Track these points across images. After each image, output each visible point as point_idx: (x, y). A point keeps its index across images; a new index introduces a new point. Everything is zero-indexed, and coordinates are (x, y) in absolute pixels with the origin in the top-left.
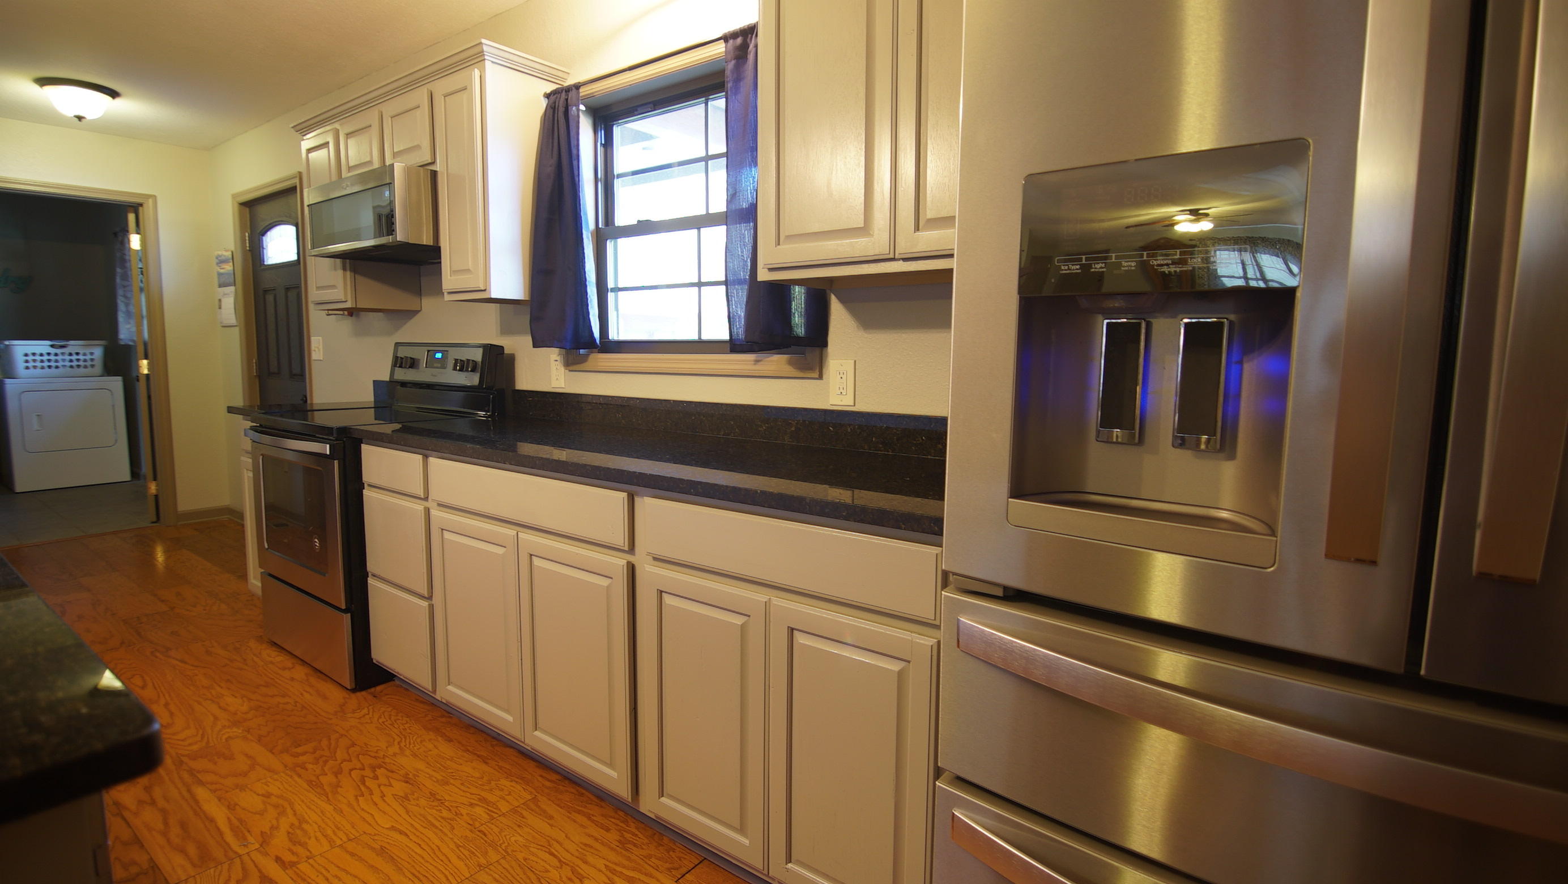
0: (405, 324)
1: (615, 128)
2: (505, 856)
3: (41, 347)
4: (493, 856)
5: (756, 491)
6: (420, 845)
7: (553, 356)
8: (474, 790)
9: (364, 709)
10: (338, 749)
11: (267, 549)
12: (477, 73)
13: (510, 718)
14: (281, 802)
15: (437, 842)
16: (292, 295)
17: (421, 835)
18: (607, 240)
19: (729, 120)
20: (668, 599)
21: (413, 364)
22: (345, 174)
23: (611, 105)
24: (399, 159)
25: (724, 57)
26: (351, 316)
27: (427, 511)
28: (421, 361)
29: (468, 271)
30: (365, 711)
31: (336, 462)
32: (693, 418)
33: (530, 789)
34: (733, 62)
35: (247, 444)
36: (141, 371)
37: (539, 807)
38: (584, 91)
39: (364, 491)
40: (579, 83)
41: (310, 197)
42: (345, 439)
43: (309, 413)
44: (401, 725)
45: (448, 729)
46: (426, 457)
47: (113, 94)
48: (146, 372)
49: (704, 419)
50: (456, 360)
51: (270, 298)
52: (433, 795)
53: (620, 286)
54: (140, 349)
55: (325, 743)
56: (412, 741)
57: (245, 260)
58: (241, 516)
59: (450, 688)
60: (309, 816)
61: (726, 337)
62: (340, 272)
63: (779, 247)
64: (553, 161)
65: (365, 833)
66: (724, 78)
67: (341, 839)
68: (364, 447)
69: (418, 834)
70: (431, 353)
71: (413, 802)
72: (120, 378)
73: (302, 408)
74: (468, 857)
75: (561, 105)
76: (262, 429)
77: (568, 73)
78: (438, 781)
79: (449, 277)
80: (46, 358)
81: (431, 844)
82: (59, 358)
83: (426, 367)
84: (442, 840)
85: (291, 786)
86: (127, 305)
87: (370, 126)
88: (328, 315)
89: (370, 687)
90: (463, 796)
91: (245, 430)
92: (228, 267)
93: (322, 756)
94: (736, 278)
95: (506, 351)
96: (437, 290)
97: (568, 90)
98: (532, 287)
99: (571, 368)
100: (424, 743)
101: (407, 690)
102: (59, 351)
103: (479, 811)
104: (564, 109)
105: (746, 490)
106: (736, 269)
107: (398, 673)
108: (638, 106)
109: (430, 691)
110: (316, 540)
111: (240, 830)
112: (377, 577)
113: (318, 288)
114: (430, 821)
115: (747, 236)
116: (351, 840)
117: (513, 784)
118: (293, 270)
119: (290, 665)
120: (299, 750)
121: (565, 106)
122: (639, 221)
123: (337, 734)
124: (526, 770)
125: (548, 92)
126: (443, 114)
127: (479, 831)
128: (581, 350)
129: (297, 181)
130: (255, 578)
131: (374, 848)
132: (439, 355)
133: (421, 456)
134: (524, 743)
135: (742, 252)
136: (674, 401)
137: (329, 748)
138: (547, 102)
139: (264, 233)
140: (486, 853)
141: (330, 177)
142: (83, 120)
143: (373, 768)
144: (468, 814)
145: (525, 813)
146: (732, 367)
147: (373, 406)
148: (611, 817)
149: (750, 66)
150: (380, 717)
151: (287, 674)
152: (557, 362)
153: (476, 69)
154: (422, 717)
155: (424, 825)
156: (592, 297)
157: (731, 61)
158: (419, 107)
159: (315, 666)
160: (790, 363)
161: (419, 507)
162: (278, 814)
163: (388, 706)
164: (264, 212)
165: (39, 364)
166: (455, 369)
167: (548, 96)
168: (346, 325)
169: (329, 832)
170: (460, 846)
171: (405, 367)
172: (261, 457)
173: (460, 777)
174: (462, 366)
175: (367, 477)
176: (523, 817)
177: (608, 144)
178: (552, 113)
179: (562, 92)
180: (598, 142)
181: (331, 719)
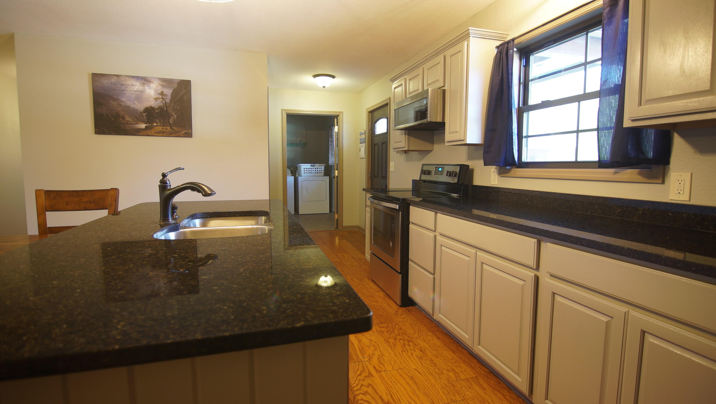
0: (426, 156)
1: (531, 57)
2: (463, 400)
3: (308, 166)
4: (458, 398)
5: (624, 248)
6: (427, 381)
7: (493, 169)
8: (449, 364)
9: (404, 315)
10: (395, 329)
11: (373, 244)
12: (466, 43)
13: (467, 337)
14: (375, 345)
15: (433, 382)
16: (384, 145)
17: (427, 377)
18: (524, 112)
19: (604, 41)
20: (558, 298)
21: (429, 173)
22: (408, 96)
23: (530, 45)
24: (429, 86)
25: (602, 7)
26: (406, 153)
27: (435, 236)
28: (432, 172)
29: (457, 132)
30: (405, 316)
31: (400, 212)
32: (571, 203)
33: (474, 372)
34: (608, 9)
35: (369, 203)
36: (335, 175)
37: (479, 382)
38: (516, 42)
39: (410, 225)
40: (514, 38)
41: (393, 107)
42: (404, 203)
43: (388, 192)
44: (419, 326)
45: (437, 333)
46: (436, 213)
47: (333, 77)
48: (337, 175)
49: (578, 204)
50: (448, 171)
51: (376, 147)
52: (432, 360)
53: (529, 135)
54: (335, 167)
55: (390, 325)
56: (423, 334)
57: (369, 133)
58: (364, 231)
59: (440, 315)
60: (385, 353)
61: (596, 159)
62: (404, 136)
63: (640, 107)
64: (499, 78)
65: (405, 368)
66: (602, 18)
67: (397, 367)
68: (411, 207)
69: (426, 375)
70: (437, 168)
71: (423, 361)
72: (328, 177)
73: (385, 189)
74: (447, 394)
75: (504, 50)
76: (374, 197)
77: (508, 35)
78: (434, 355)
79: (448, 135)
80: (309, 170)
81: (431, 382)
82: (313, 170)
83: (434, 174)
84: (436, 382)
85: (379, 339)
86: (332, 151)
87: (419, 74)
88: (397, 153)
89: (407, 306)
90: (444, 365)
91: (369, 197)
92: (363, 136)
93: (389, 330)
94: (604, 127)
95: (470, 168)
96: (443, 141)
97: (508, 42)
98: (485, 137)
99: (502, 175)
100: (428, 336)
101: (421, 311)
102: (313, 167)
103: (451, 374)
104: (506, 52)
105: (616, 246)
106: (605, 122)
107: (418, 303)
108: (545, 43)
109: (431, 315)
110: (391, 243)
111: (362, 351)
112: (412, 261)
113: (395, 143)
114: (430, 372)
115: (613, 103)
116: (400, 369)
117: (466, 367)
118: (386, 136)
119: (379, 291)
120: (381, 325)
121: (506, 50)
122: (542, 102)
123: (395, 323)
124: (472, 362)
125: (498, 45)
126: (450, 64)
127: (452, 384)
128: (507, 167)
129: (389, 101)
130: (368, 254)
131: (409, 376)
132: (440, 169)
133: (434, 213)
134: (473, 349)
135: (610, 112)
136: (559, 193)
137: (392, 328)
138: (497, 50)
139: (376, 122)
140: (455, 395)
141: (402, 98)
142: (325, 88)
143: (409, 341)
144: (446, 374)
145: (472, 383)
146: (600, 176)
147: (412, 190)
148: (515, 399)
149: (620, 8)
150: (410, 320)
151: (377, 294)
152: (495, 173)
153: (466, 42)
154: (427, 325)
155: (429, 373)
156: (515, 141)
157: (607, 8)
158: (439, 63)
159: (387, 293)
160: (640, 174)
161: (432, 234)
162: (375, 349)
163: (413, 316)
164: (376, 114)
165: (307, 172)
166: (447, 175)
167: (497, 47)
168: (403, 156)
169: (392, 363)
170: (444, 388)
171: (426, 174)
172: (373, 208)
173: (443, 356)
174: (450, 174)
175: (411, 220)
176: (471, 384)
177: (527, 65)
178: (499, 55)
179: (505, 44)
180: (521, 65)
181: (393, 316)
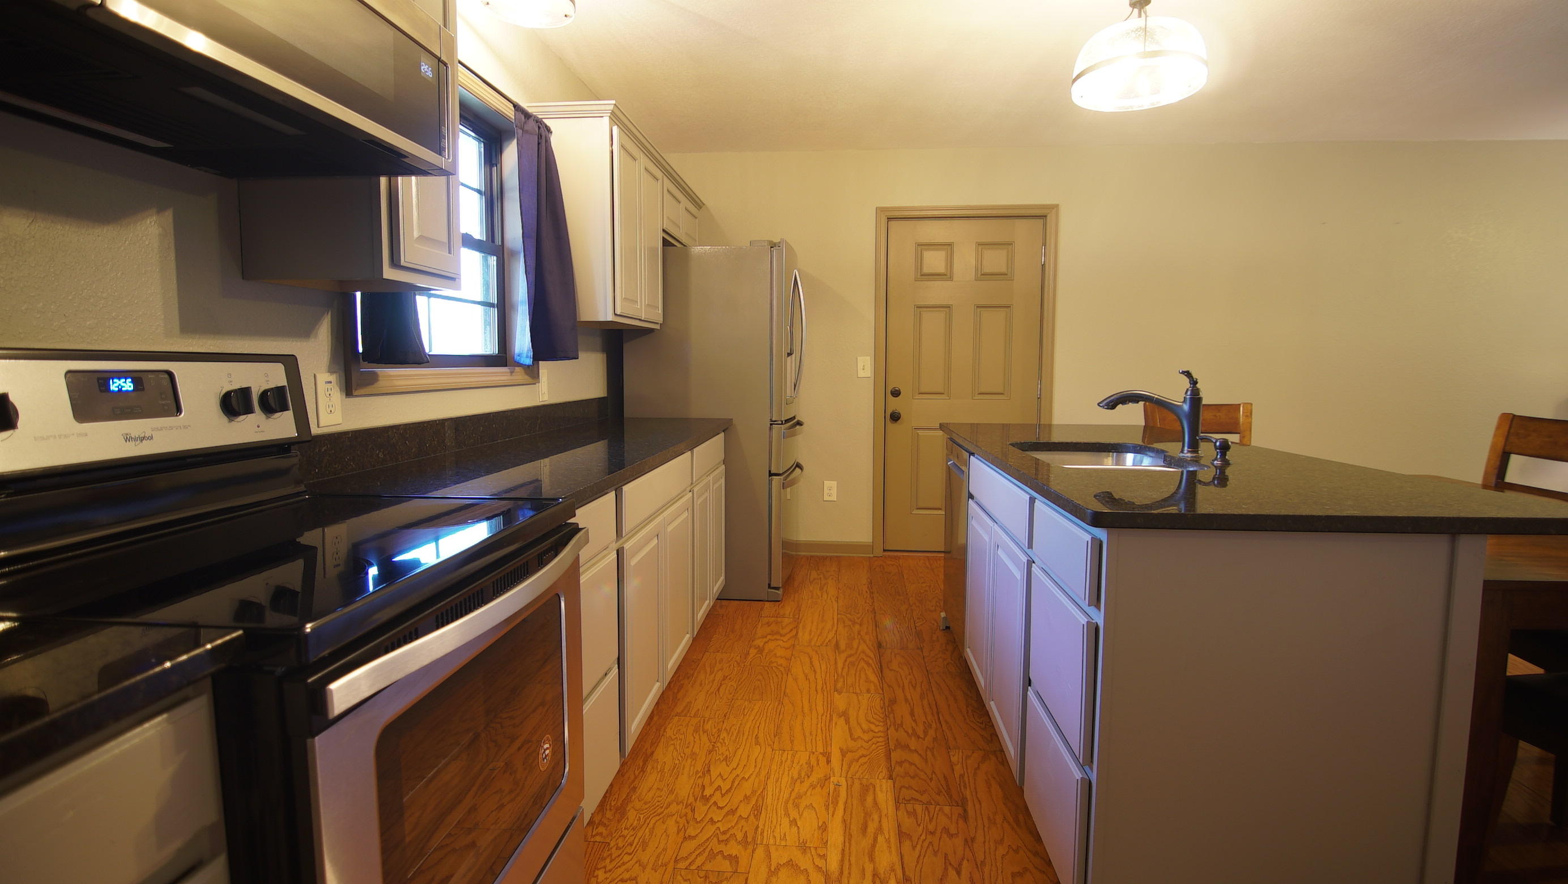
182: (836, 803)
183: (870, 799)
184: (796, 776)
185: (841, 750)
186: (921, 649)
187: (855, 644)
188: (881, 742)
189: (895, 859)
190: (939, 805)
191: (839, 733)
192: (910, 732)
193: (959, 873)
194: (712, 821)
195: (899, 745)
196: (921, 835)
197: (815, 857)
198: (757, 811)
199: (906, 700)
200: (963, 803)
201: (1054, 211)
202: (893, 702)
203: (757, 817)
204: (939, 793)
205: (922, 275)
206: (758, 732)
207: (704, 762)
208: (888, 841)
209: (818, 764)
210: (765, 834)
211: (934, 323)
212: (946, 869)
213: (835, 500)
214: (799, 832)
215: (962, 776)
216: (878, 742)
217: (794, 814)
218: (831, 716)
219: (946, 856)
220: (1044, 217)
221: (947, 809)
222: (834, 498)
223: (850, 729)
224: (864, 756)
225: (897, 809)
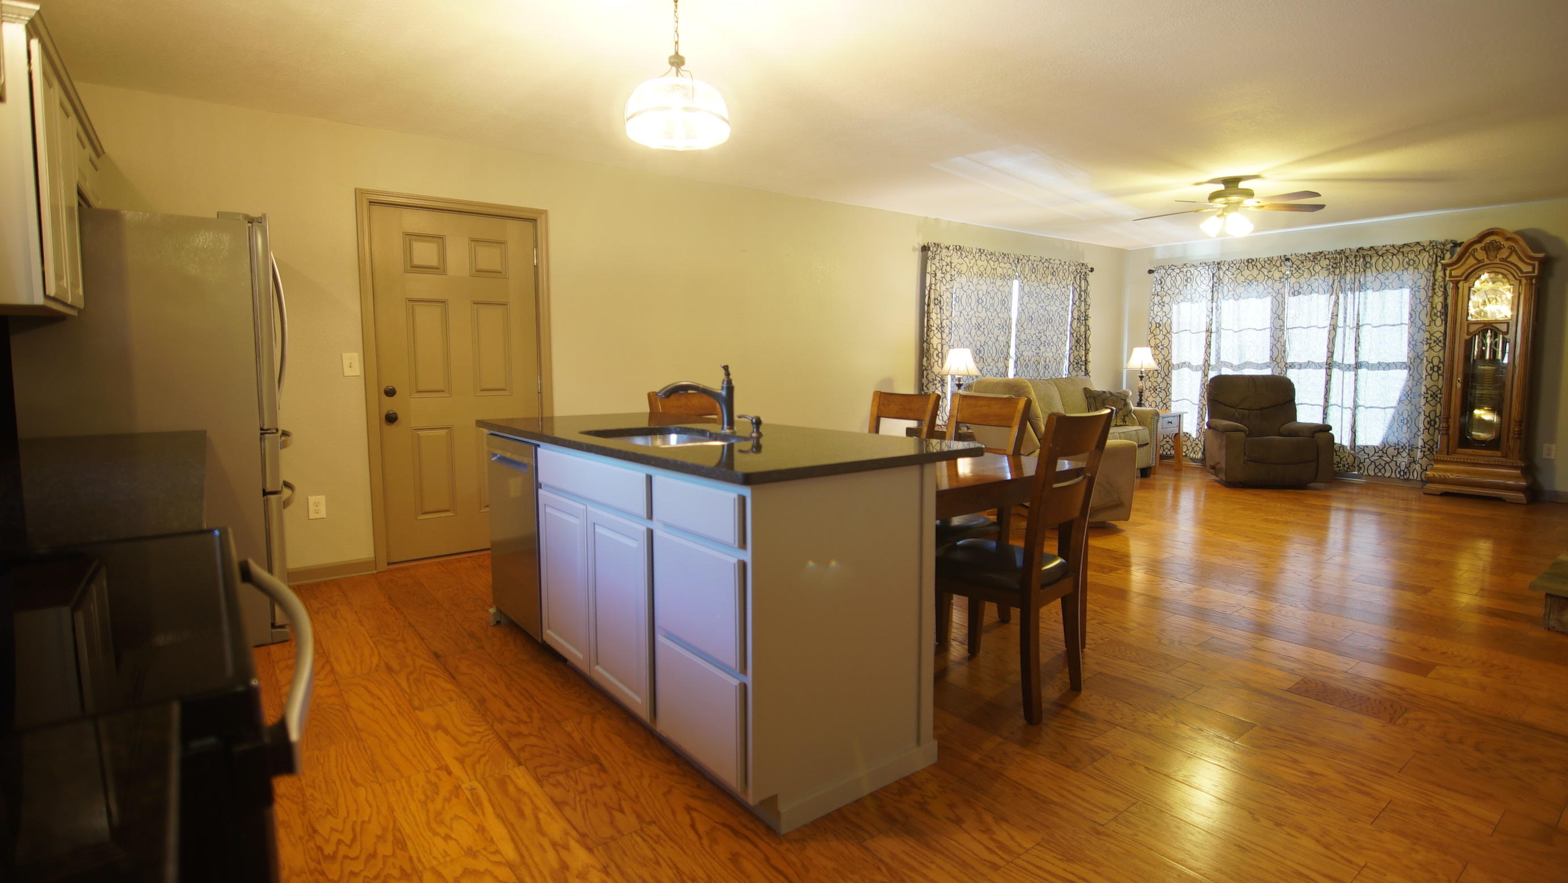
182: (480, 804)
183: (511, 789)
184: (423, 798)
185: (457, 759)
186: (483, 647)
187: (409, 660)
188: (492, 739)
189: (564, 824)
190: (576, 769)
191: (444, 745)
192: (515, 720)
193: (622, 811)
194: (353, 874)
195: (511, 735)
196: (575, 798)
197: (489, 856)
198: (400, 843)
199: (495, 696)
200: (596, 759)
201: (543, 216)
202: (482, 701)
203: (404, 847)
204: (571, 760)
205: (412, 267)
206: (351, 774)
207: (303, 825)
208: (549, 814)
209: (440, 779)
210: (424, 860)
211: (428, 318)
212: (610, 814)
213: (325, 516)
214: (458, 844)
215: (582, 739)
216: (490, 739)
217: (443, 830)
218: (426, 733)
219: (605, 804)
220: (534, 220)
221: (585, 769)
222: (323, 514)
223: (454, 739)
224: (483, 756)
225: (542, 786)
